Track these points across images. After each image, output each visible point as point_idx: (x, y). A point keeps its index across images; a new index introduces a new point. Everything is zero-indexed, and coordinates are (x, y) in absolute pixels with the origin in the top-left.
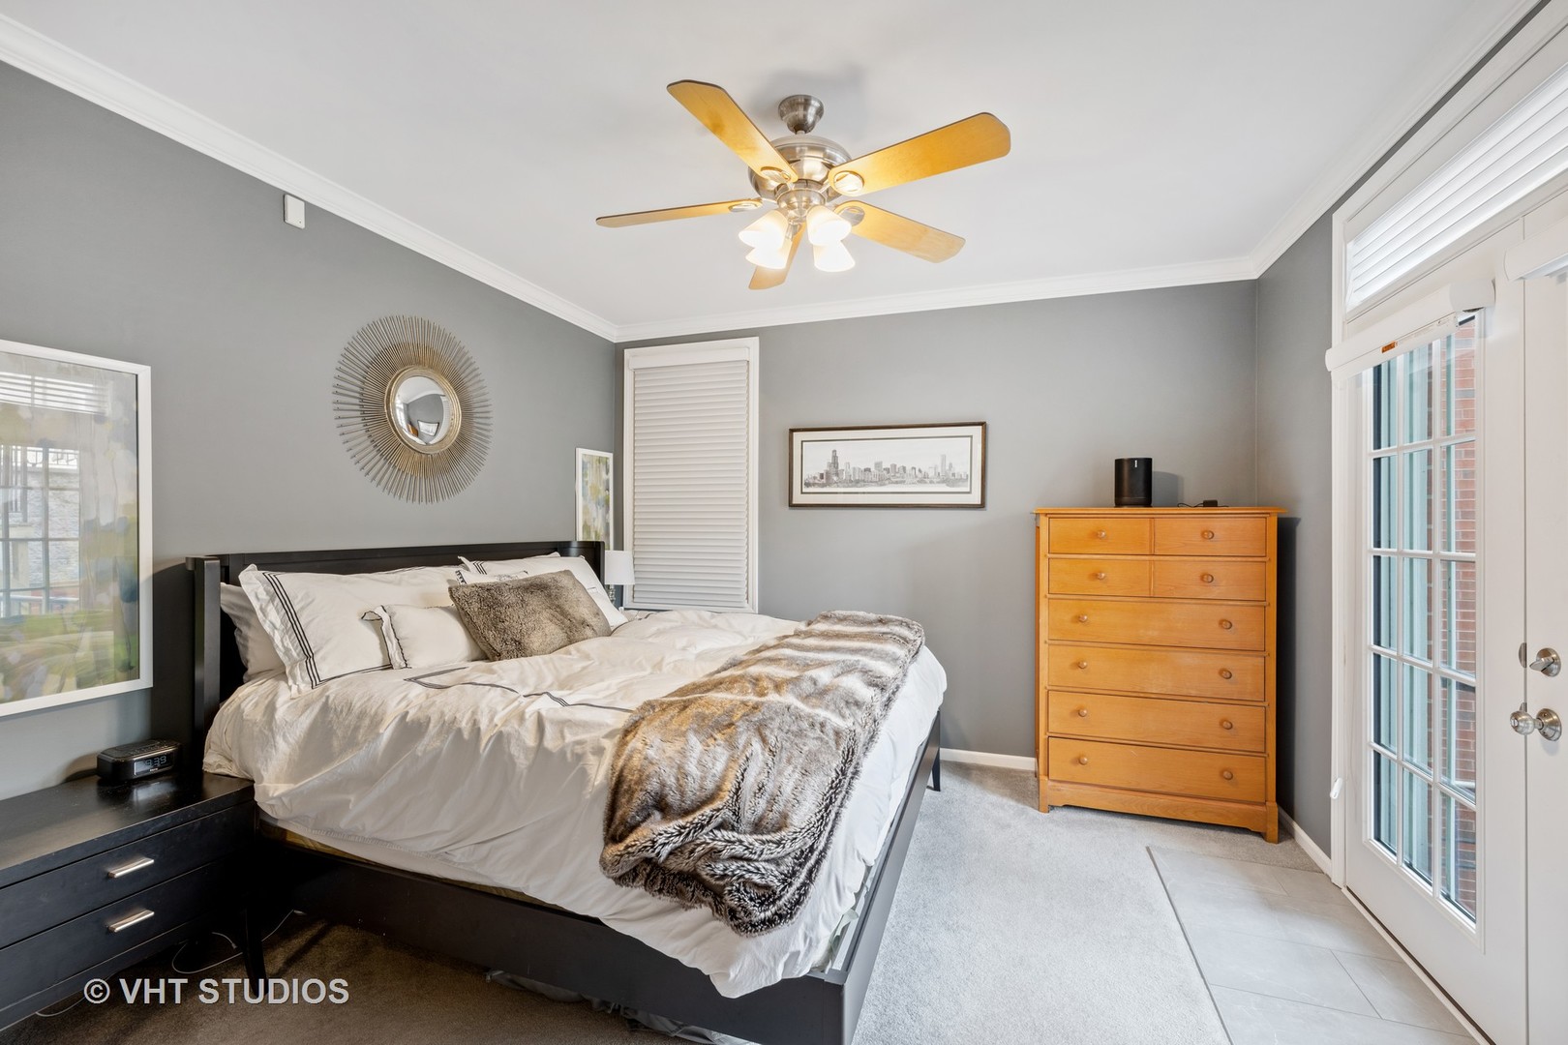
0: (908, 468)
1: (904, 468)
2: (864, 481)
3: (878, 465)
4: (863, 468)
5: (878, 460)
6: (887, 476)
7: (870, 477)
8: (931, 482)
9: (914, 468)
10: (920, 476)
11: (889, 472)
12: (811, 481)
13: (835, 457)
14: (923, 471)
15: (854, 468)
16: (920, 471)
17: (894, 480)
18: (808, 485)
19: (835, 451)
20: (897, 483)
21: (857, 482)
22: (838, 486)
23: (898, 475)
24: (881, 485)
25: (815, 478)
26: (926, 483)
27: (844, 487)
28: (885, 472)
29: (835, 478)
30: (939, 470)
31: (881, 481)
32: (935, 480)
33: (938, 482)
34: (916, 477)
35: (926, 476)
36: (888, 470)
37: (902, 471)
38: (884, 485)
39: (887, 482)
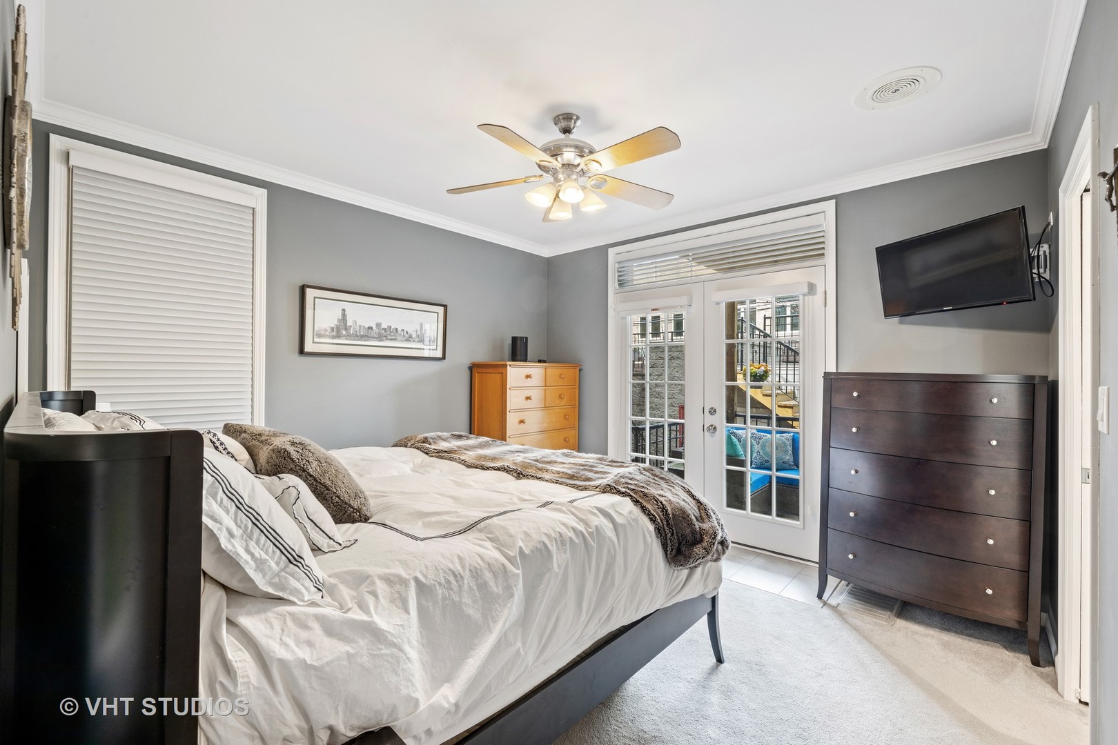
0: (399, 330)
1: (397, 329)
2: (367, 336)
3: (378, 325)
4: (367, 326)
5: (379, 322)
6: (385, 334)
7: (373, 334)
8: (414, 341)
9: (403, 330)
10: (407, 336)
11: (386, 331)
12: (323, 333)
13: (344, 315)
14: (409, 332)
15: (360, 326)
16: (407, 332)
17: (389, 337)
18: (319, 336)
19: (344, 310)
20: (391, 340)
21: (362, 337)
22: (346, 339)
23: (392, 334)
24: (380, 341)
25: (326, 330)
26: (410, 341)
27: (351, 340)
28: (383, 331)
29: (344, 332)
30: (419, 333)
31: (380, 338)
32: (416, 340)
33: (418, 342)
34: (404, 336)
35: (411, 337)
36: (385, 329)
37: (395, 332)
38: (383, 340)
39: (384, 339)
